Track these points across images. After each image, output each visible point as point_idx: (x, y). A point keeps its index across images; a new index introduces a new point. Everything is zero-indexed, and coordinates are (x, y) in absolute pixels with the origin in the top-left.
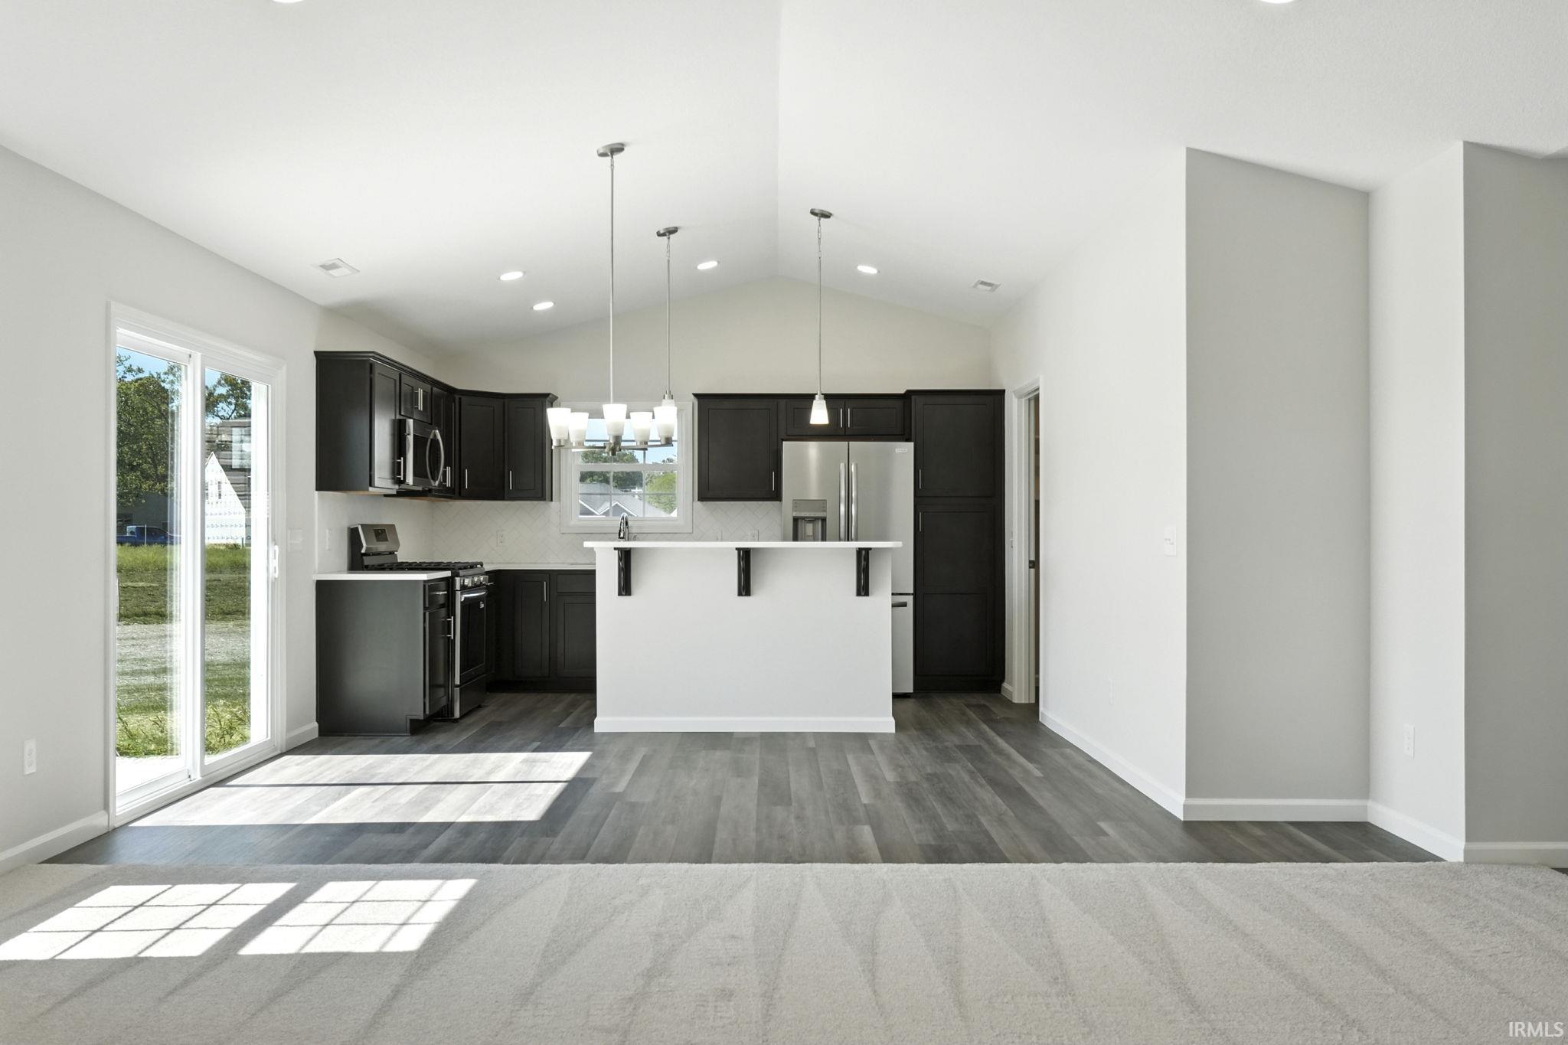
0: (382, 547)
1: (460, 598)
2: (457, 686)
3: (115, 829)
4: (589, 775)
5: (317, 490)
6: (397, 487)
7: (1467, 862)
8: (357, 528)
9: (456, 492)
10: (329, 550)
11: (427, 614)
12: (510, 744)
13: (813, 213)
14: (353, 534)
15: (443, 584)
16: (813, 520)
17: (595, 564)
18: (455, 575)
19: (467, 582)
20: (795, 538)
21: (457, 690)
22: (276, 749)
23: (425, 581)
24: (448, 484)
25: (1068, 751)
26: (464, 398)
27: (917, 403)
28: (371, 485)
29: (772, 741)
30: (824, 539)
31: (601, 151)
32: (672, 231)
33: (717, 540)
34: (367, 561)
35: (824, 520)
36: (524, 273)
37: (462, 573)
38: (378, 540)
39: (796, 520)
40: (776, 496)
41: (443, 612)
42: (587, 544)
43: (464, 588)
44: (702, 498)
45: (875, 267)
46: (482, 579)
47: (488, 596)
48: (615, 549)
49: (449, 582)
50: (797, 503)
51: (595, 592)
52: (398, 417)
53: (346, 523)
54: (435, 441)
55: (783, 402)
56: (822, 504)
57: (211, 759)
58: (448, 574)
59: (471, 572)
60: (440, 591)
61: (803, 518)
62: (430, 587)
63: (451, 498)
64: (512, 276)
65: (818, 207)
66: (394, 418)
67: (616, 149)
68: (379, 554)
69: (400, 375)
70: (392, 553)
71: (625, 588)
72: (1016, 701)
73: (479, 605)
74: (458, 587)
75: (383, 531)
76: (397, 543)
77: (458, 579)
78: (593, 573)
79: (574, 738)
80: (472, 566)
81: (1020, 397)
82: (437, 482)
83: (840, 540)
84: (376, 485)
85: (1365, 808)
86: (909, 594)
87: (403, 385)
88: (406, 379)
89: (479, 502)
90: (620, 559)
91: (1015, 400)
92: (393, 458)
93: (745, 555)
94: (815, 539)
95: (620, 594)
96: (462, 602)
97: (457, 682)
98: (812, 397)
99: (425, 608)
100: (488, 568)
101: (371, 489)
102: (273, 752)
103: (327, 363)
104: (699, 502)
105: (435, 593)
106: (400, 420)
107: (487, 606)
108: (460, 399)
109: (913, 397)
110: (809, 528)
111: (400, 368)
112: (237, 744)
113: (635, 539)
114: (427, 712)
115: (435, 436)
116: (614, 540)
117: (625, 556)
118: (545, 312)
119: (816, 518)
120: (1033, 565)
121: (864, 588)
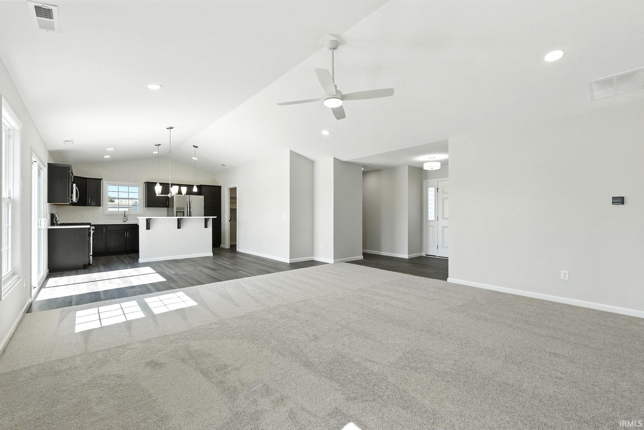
1: (92, 231)
5: (48, 203)
6: (71, 202)
7: (334, 263)
13: (194, 146)
14: (52, 215)
17: (138, 222)
21: (91, 257)
23: (88, 228)
27: (203, 188)
34: (55, 223)
35: (184, 212)
39: (177, 212)
40: (168, 206)
44: (147, 206)
48: (146, 219)
50: (177, 209)
51: (139, 228)
56: (184, 208)
61: (179, 212)
65: (195, 145)
67: (171, 128)
71: (148, 228)
72: (226, 248)
74: (91, 229)
79: (132, 265)
81: (227, 188)
85: (313, 258)
90: (146, 221)
93: (179, 220)
95: (146, 229)
96: (92, 233)
97: (91, 254)
99: (88, 235)
103: (50, 166)
104: (145, 208)
109: (202, 186)
110: (180, 214)
117: (148, 220)
118: (108, 158)
119: (182, 212)
120: (229, 221)
121: (206, 226)
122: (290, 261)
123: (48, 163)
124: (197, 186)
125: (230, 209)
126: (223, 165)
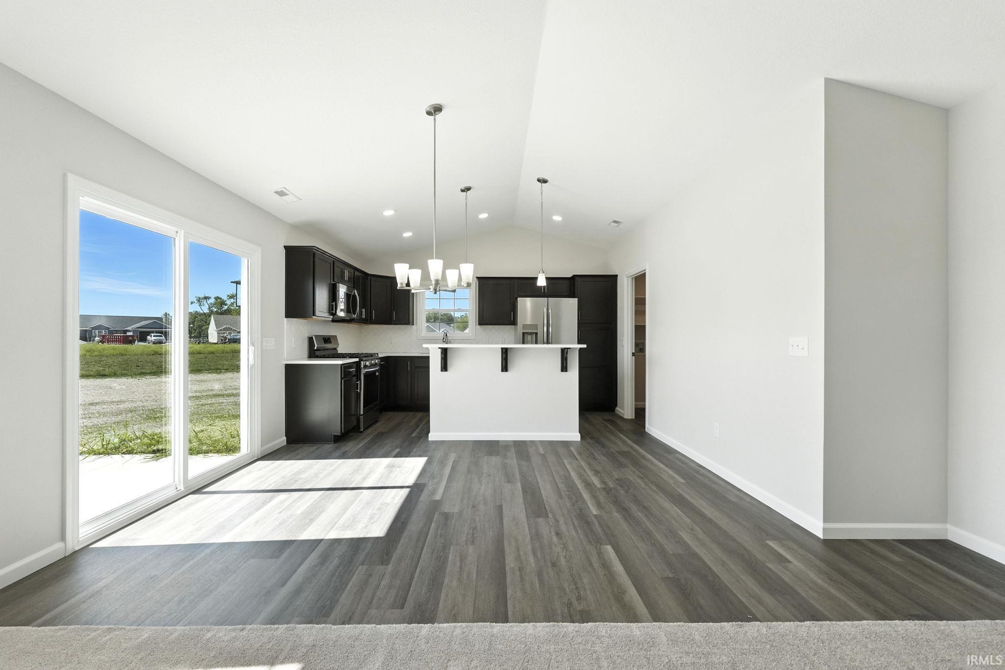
0: (328, 346)
1: (364, 371)
2: (362, 415)
4: (422, 481)
5: (287, 318)
6: (332, 317)
8: (312, 337)
9: (367, 321)
10: (294, 348)
11: (343, 381)
12: (383, 451)
13: (539, 180)
14: (310, 340)
15: (355, 365)
16: (531, 334)
17: (429, 353)
18: (361, 360)
19: (368, 363)
20: (523, 343)
21: (362, 417)
22: (254, 457)
23: (341, 364)
24: (364, 317)
25: (678, 455)
26: (372, 278)
27: (578, 281)
28: (314, 315)
29: (521, 447)
30: (536, 343)
31: (429, 110)
32: (468, 189)
33: (492, 344)
34: (317, 353)
35: (536, 334)
36: (395, 211)
37: (364, 359)
38: (325, 343)
39: (524, 334)
40: (513, 322)
41: (355, 378)
42: (425, 346)
43: (365, 366)
44: (480, 323)
45: (561, 216)
46: (376, 361)
47: (380, 369)
48: (439, 348)
49: (358, 364)
50: (525, 326)
51: (429, 366)
52: (332, 282)
53: (307, 335)
54: (354, 296)
55: (516, 281)
56: (536, 326)
58: (357, 360)
59: (371, 358)
60: (352, 369)
61: (527, 333)
62: (344, 367)
63: (366, 323)
64: (388, 213)
65: (541, 177)
66: (330, 282)
67: (436, 110)
68: (327, 349)
69: (334, 261)
70: (335, 349)
71: (444, 368)
72: (626, 417)
73: (376, 374)
74: (362, 366)
75: (329, 339)
76: (338, 344)
77: (362, 362)
78: (428, 358)
79: (418, 445)
80: (372, 355)
81: (628, 277)
82: (356, 315)
83: (544, 343)
84: (317, 315)
87: (336, 268)
88: (336, 264)
89: (381, 326)
90: (442, 353)
91: (626, 279)
92: (329, 302)
93: (505, 352)
94: (532, 343)
95: (442, 371)
96: (364, 374)
97: (362, 413)
99: (342, 378)
100: (380, 356)
101: (313, 317)
102: (250, 460)
103: (291, 252)
104: (478, 326)
105: (347, 370)
106: (334, 284)
107: (380, 373)
108: (371, 279)
109: (576, 278)
110: (529, 337)
111: (334, 259)
113: (450, 343)
114: (343, 431)
115: (355, 293)
116: (440, 343)
117: (445, 352)
118: (410, 237)
119: (533, 333)
120: (633, 354)
121: (564, 368)
122: (825, 530)
123: (285, 247)
125: (636, 326)
126: (615, 222)
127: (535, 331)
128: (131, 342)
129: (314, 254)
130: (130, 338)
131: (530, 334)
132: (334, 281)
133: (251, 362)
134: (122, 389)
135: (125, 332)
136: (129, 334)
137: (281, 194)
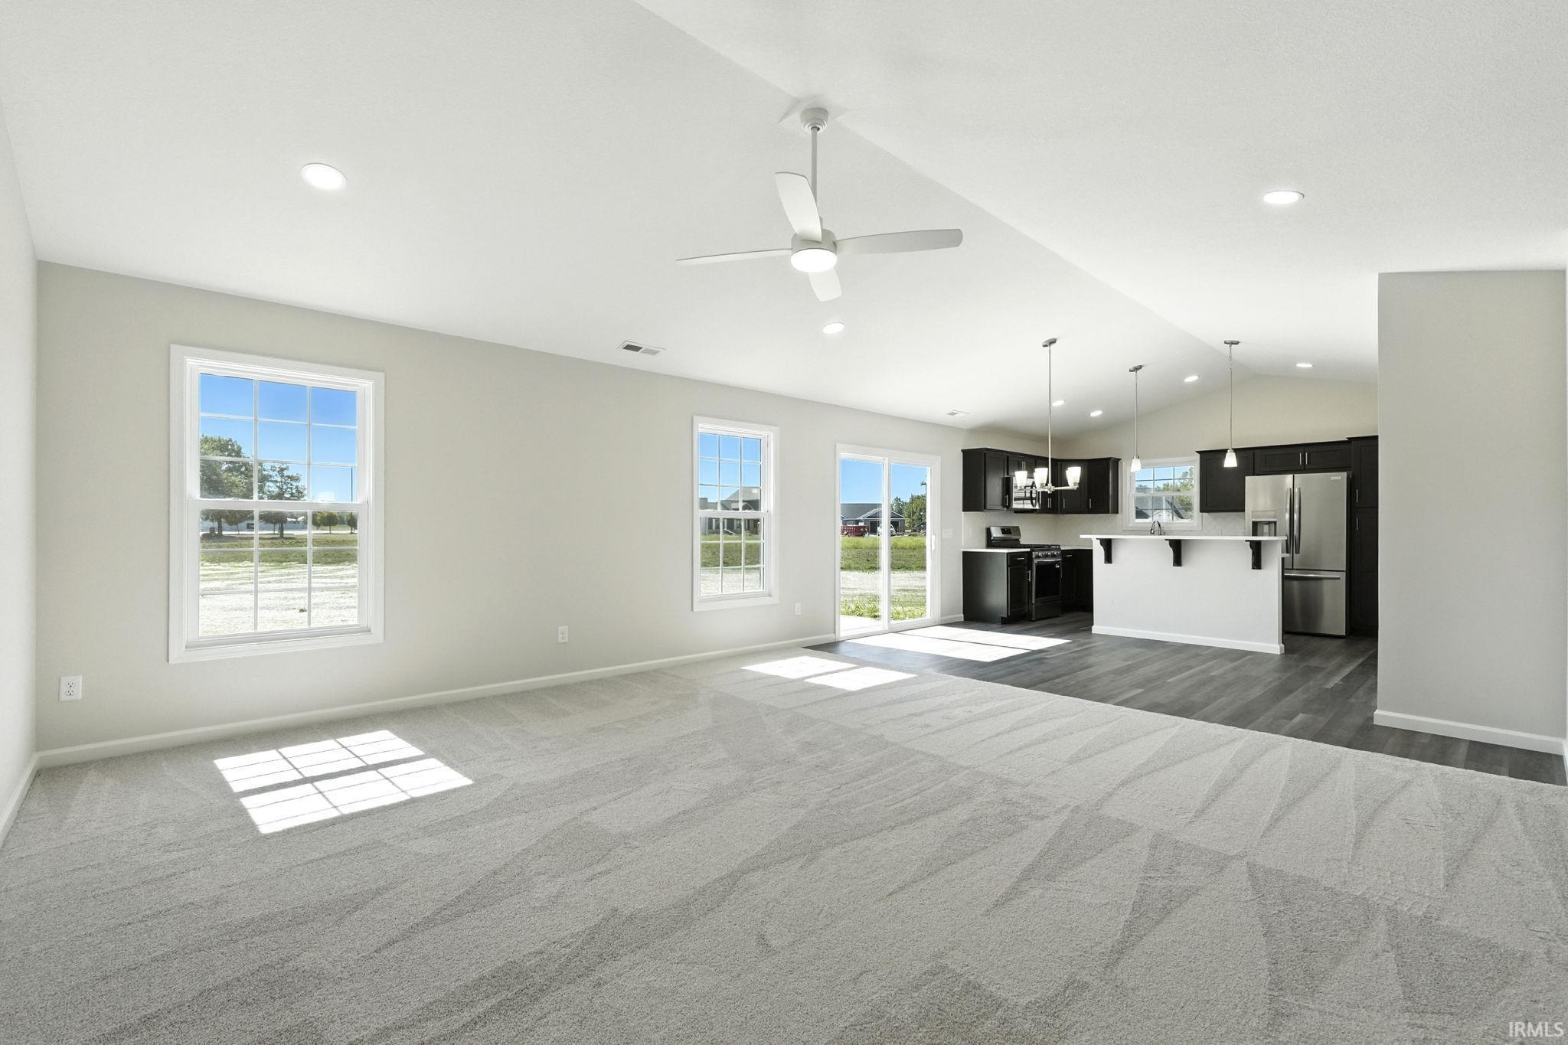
0: (1009, 536)
1: (1036, 561)
2: (1033, 604)
3: (839, 642)
5: (963, 511)
6: (1005, 509)
8: (990, 528)
9: (1056, 510)
10: (972, 538)
11: (1011, 567)
13: (1227, 342)
14: (988, 531)
15: (1026, 555)
17: (1094, 545)
18: (1034, 550)
19: (1043, 554)
22: (935, 622)
23: (1007, 553)
27: (1355, 447)
28: (987, 507)
30: (1275, 535)
31: (1044, 344)
32: (1138, 368)
33: (1218, 535)
34: (994, 543)
35: (1275, 523)
37: (1038, 549)
38: (1002, 534)
39: (1255, 523)
41: (1025, 568)
42: (1091, 537)
43: (1038, 557)
44: (1202, 510)
45: (1310, 363)
46: (1056, 553)
47: (1061, 561)
49: (1030, 554)
50: (1255, 513)
52: (1006, 476)
53: (984, 526)
55: (1257, 452)
56: (1273, 513)
57: (893, 622)
58: (1029, 550)
59: (1050, 549)
60: (1023, 558)
61: (1260, 523)
62: (1012, 556)
64: (1058, 404)
65: (1229, 339)
66: (1002, 476)
67: (1053, 342)
68: (1006, 539)
69: (1008, 457)
70: (1018, 540)
71: (1108, 559)
73: (1053, 564)
74: (1034, 557)
75: (1008, 530)
76: (1020, 535)
77: (1035, 553)
80: (1051, 546)
82: (1038, 506)
84: (991, 506)
86: (1343, 571)
88: (1013, 458)
90: (1102, 544)
92: (1003, 496)
93: (1176, 544)
95: (1105, 563)
96: (1036, 564)
97: (1033, 602)
98: (1225, 451)
99: (1008, 566)
100: (1063, 548)
101: (987, 509)
102: (932, 623)
103: (968, 455)
104: (1200, 513)
105: (1017, 559)
106: (1007, 478)
107: (1060, 566)
109: (1353, 442)
110: (1266, 527)
111: (1009, 454)
112: (901, 619)
113: (1109, 534)
114: (1010, 615)
116: (1101, 534)
117: (1107, 542)
118: (1098, 417)
119: (1270, 522)
121: (1257, 564)
123: (962, 450)
124: (1236, 450)
127: (1275, 520)
128: (862, 534)
129: (985, 454)
130: (862, 530)
131: (1266, 524)
132: (1008, 474)
133: (933, 548)
134: (855, 581)
135: (857, 522)
136: (861, 524)
137: (953, 414)
